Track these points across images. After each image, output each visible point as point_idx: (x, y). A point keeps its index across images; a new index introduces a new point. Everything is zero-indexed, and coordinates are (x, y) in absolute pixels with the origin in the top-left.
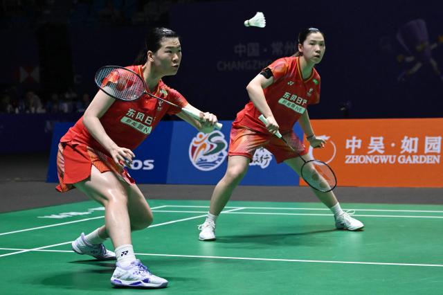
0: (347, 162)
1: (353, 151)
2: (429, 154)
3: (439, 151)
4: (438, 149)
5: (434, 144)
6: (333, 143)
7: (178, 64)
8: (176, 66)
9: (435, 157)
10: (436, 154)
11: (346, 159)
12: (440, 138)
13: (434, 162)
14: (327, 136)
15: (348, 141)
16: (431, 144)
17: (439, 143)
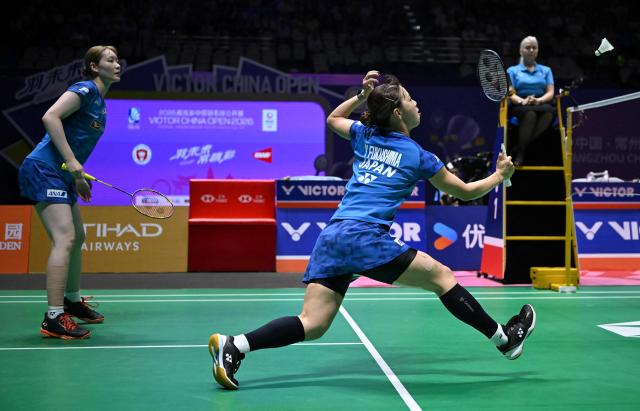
2: (9, 240)
3: (20, 238)
9: (15, 244)
10: (17, 241)
12: (21, 225)
13: (14, 249)
17: (20, 230)
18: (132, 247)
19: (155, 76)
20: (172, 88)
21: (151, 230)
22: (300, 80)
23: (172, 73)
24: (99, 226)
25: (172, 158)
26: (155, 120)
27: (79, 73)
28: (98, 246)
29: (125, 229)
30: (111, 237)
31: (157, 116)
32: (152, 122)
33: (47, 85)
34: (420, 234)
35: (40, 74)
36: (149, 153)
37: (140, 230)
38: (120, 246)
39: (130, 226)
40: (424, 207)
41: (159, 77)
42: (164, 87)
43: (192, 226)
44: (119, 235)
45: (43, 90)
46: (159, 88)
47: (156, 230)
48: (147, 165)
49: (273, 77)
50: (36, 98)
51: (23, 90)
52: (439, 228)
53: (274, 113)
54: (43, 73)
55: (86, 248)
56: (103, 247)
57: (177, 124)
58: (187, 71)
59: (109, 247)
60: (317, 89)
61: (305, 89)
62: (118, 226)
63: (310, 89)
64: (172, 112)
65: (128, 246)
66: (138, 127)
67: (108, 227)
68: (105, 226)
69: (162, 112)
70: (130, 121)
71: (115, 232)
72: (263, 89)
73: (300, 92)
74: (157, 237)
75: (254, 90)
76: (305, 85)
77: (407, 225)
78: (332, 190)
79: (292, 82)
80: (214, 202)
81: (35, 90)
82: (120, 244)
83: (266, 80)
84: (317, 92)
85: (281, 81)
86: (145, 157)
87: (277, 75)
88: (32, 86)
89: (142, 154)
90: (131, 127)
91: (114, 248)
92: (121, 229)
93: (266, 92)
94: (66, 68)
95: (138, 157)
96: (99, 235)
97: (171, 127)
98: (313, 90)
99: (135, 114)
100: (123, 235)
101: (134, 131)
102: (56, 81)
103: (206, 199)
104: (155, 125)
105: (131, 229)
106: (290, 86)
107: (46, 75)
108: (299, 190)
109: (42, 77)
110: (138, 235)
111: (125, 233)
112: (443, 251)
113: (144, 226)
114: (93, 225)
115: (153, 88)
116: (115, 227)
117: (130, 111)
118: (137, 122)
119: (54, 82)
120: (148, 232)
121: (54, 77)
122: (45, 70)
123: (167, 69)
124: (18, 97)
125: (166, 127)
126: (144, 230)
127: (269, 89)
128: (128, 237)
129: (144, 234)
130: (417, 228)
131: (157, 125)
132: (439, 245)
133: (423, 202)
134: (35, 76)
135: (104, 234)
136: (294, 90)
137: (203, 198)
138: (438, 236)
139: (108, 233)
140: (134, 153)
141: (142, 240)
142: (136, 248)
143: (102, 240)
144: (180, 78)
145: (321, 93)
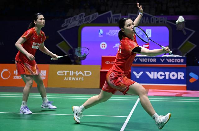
0: (14, 78)
1: (16, 75)
4: (45, 75)
5: (44, 73)
6: (9, 72)
7: (44, 23)
8: (44, 24)
9: (44, 77)
10: (44, 76)
11: (13, 77)
12: (46, 71)
14: (7, 69)
15: (15, 71)
16: (43, 73)
17: (45, 73)
18: (81, 79)
19: (108, 18)
20: (114, 22)
21: (87, 73)
22: (159, 18)
23: (114, 17)
24: (71, 72)
25: (114, 47)
26: (108, 34)
27: (82, 17)
28: (70, 79)
29: (79, 73)
30: (74, 75)
31: (109, 32)
32: (107, 34)
33: (72, 22)
34: (184, 77)
35: (69, 18)
36: (106, 45)
37: (84, 73)
38: (77, 79)
39: (81, 72)
40: (186, 67)
41: (109, 19)
42: (111, 22)
43: (101, 72)
44: (77, 75)
45: (71, 24)
46: (109, 22)
47: (89, 73)
48: (105, 50)
49: (150, 17)
50: (68, 26)
51: (64, 24)
52: (191, 74)
53: (150, 30)
54: (71, 18)
55: (66, 79)
56: (72, 79)
57: (115, 35)
58: (119, 16)
59: (74, 79)
60: (166, 21)
61: (161, 22)
62: (77, 72)
63: (163, 21)
64: (114, 31)
65: (80, 79)
66: (102, 36)
67: (74, 72)
68: (72, 72)
69: (110, 31)
70: (100, 34)
71: (76, 74)
72: (146, 22)
73: (159, 22)
74: (90, 76)
75: (143, 22)
76: (161, 20)
77: (179, 73)
78: (151, 60)
79: (157, 19)
80: (110, 64)
81: (68, 24)
82: (77, 78)
83: (147, 18)
84: (166, 22)
85: (153, 19)
86: (105, 47)
87: (151, 17)
88: (67, 23)
89: (103, 46)
90: (100, 36)
91: (75, 79)
92: (78, 73)
93: (147, 23)
94: (78, 16)
95: (102, 47)
96: (70, 75)
97: (114, 36)
98: (164, 22)
99: (101, 31)
100: (78, 75)
101: (101, 37)
102: (75, 21)
103: (107, 63)
104: (108, 35)
105: (81, 73)
106: (156, 20)
107: (72, 18)
108: (139, 60)
109: (70, 19)
110: (83, 75)
111: (79, 75)
112: (192, 83)
113: (85, 72)
114: (69, 71)
115: (107, 22)
116: (76, 72)
117: (99, 31)
118: (102, 34)
119: (74, 21)
120: (87, 74)
121: (74, 19)
122: (71, 17)
123: (112, 15)
124: (62, 26)
125: (112, 36)
126: (85, 73)
127: (148, 22)
128: (80, 76)
129: (85, 75)
130: (183, 74)
131: (109, 35)
132: (191, 81)
133: (186, 65)
134: (68, 19)
135: (72, 75)
136: (157, 22)
137: (106, 63)
138: (191, 78)
139: (74, 74)
140: (101, 45)
141: (85, 77)
142: (83, 80)
143: (71, 76)
144: (117, 19)
145: (167, 23)
